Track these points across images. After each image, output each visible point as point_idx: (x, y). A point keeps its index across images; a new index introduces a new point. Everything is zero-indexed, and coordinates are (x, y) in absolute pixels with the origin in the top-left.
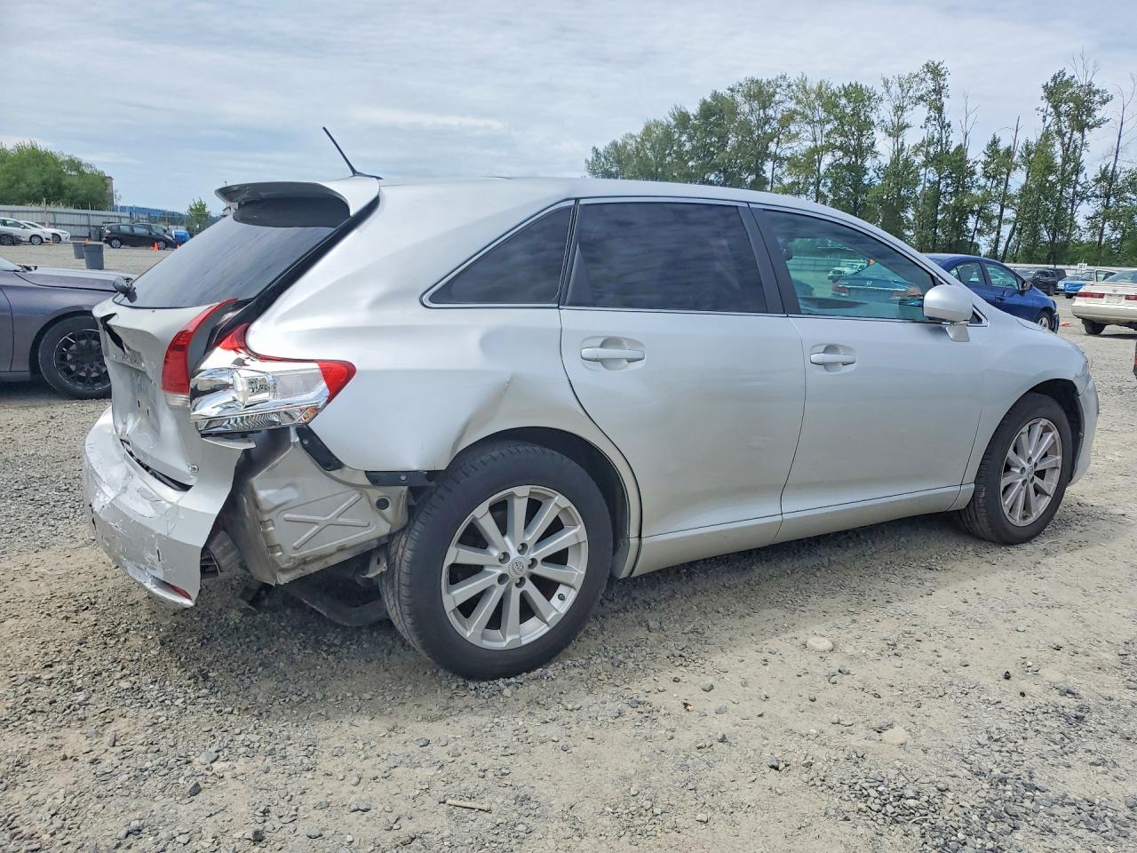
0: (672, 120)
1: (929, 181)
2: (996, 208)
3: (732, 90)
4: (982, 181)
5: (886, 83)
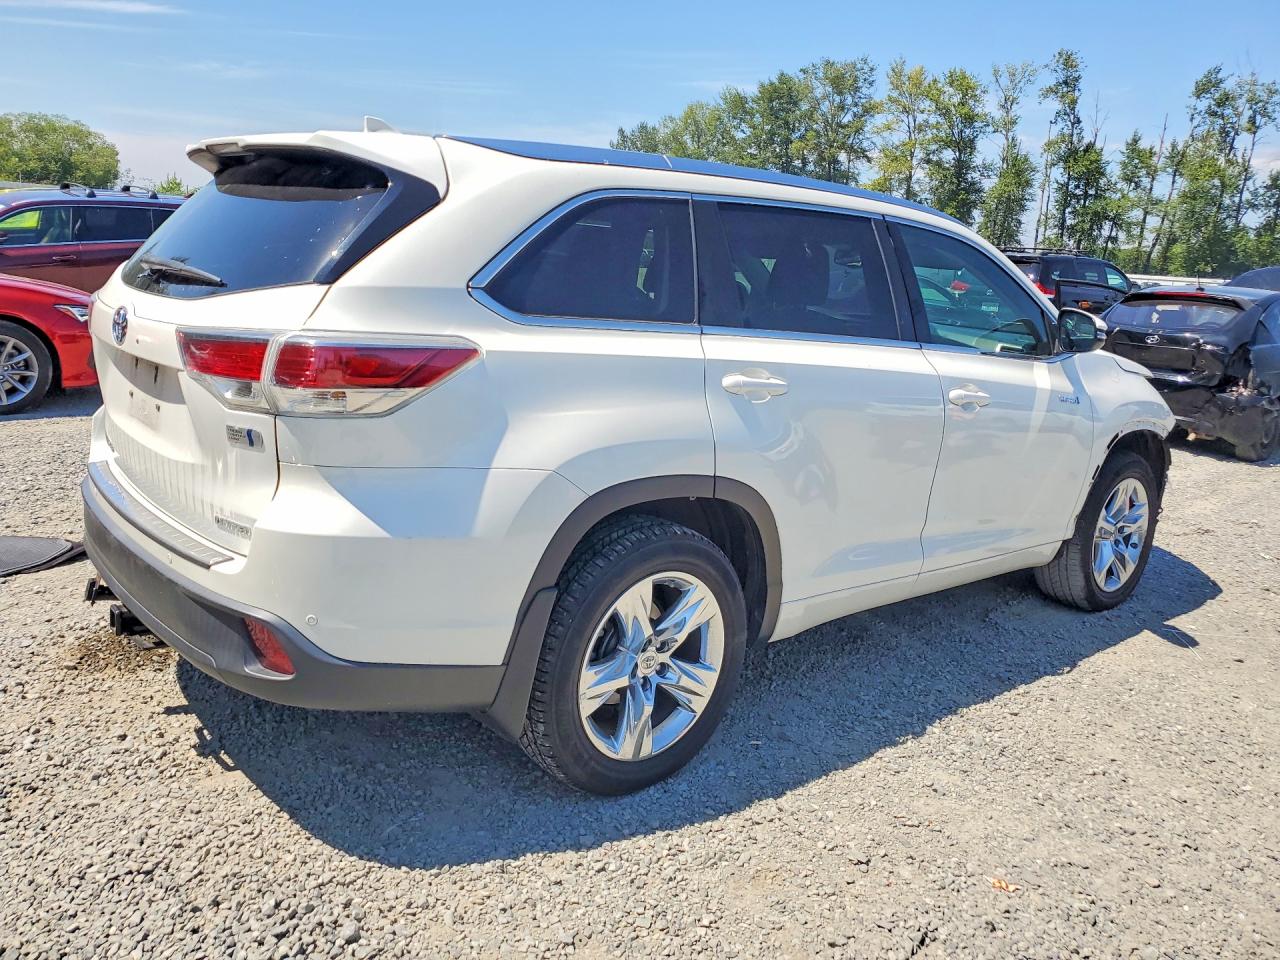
0: (721, 102)
1: (1057, 182)
2: (1136, 214)
3: (804, 71)
4: (1121, 185)
5: (996, 73)
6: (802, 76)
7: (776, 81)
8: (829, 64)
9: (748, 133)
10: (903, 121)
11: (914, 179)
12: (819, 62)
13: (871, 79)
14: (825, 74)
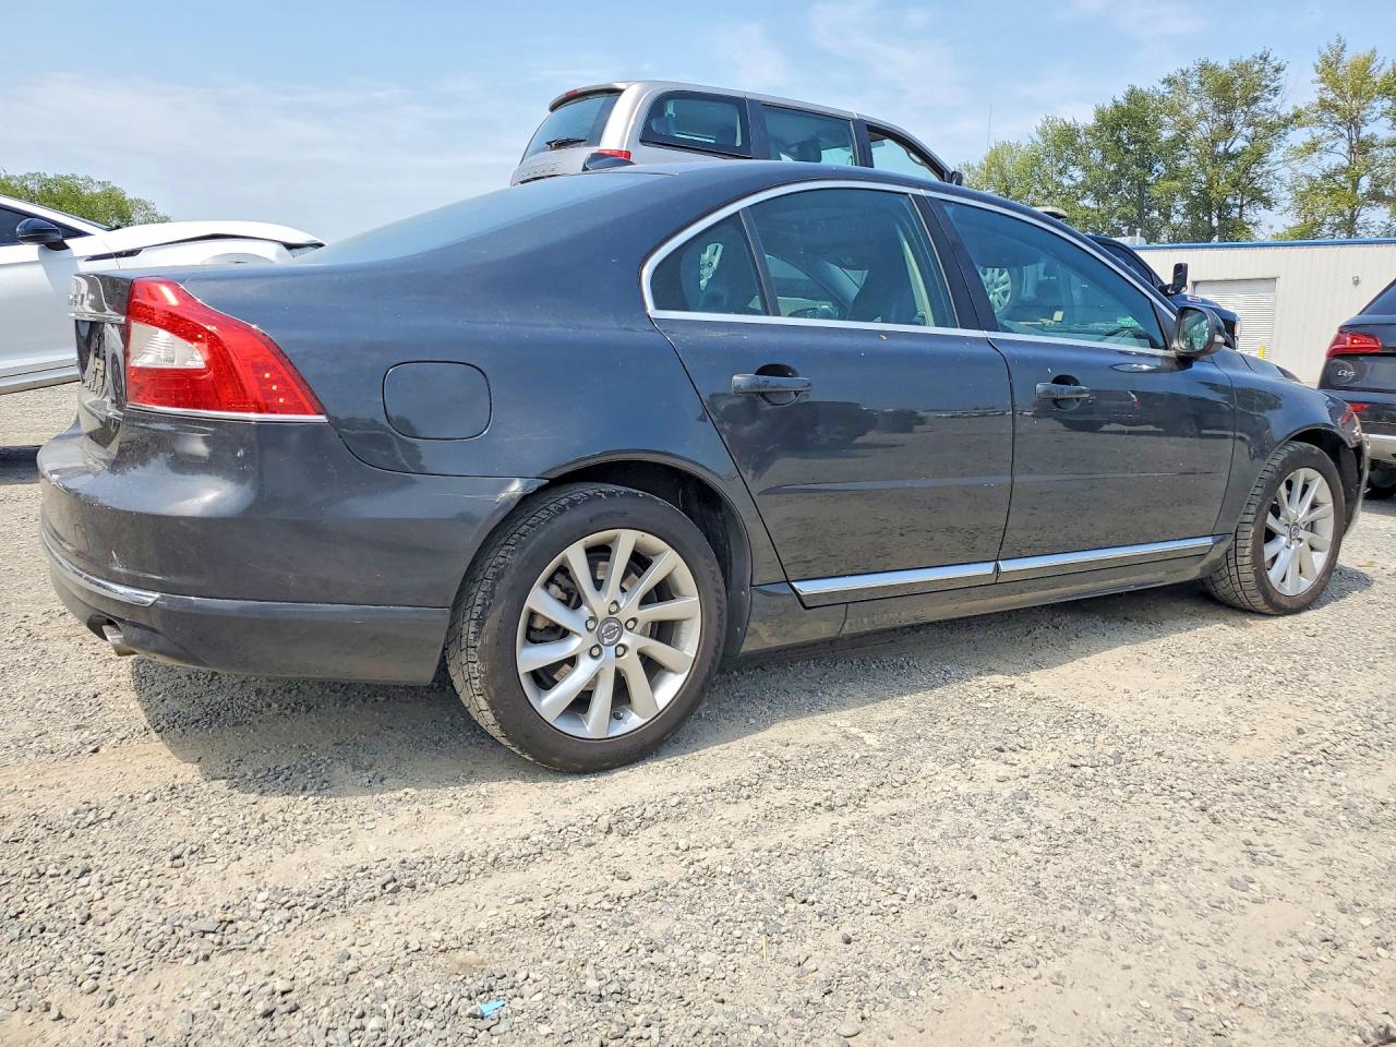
6: (1163, 89)
9: (1080, 179)
10: (1342, 135)
11: (1360, 220)
12: (1193, 67)
13: (1275, 84)
14: (1202, 84)
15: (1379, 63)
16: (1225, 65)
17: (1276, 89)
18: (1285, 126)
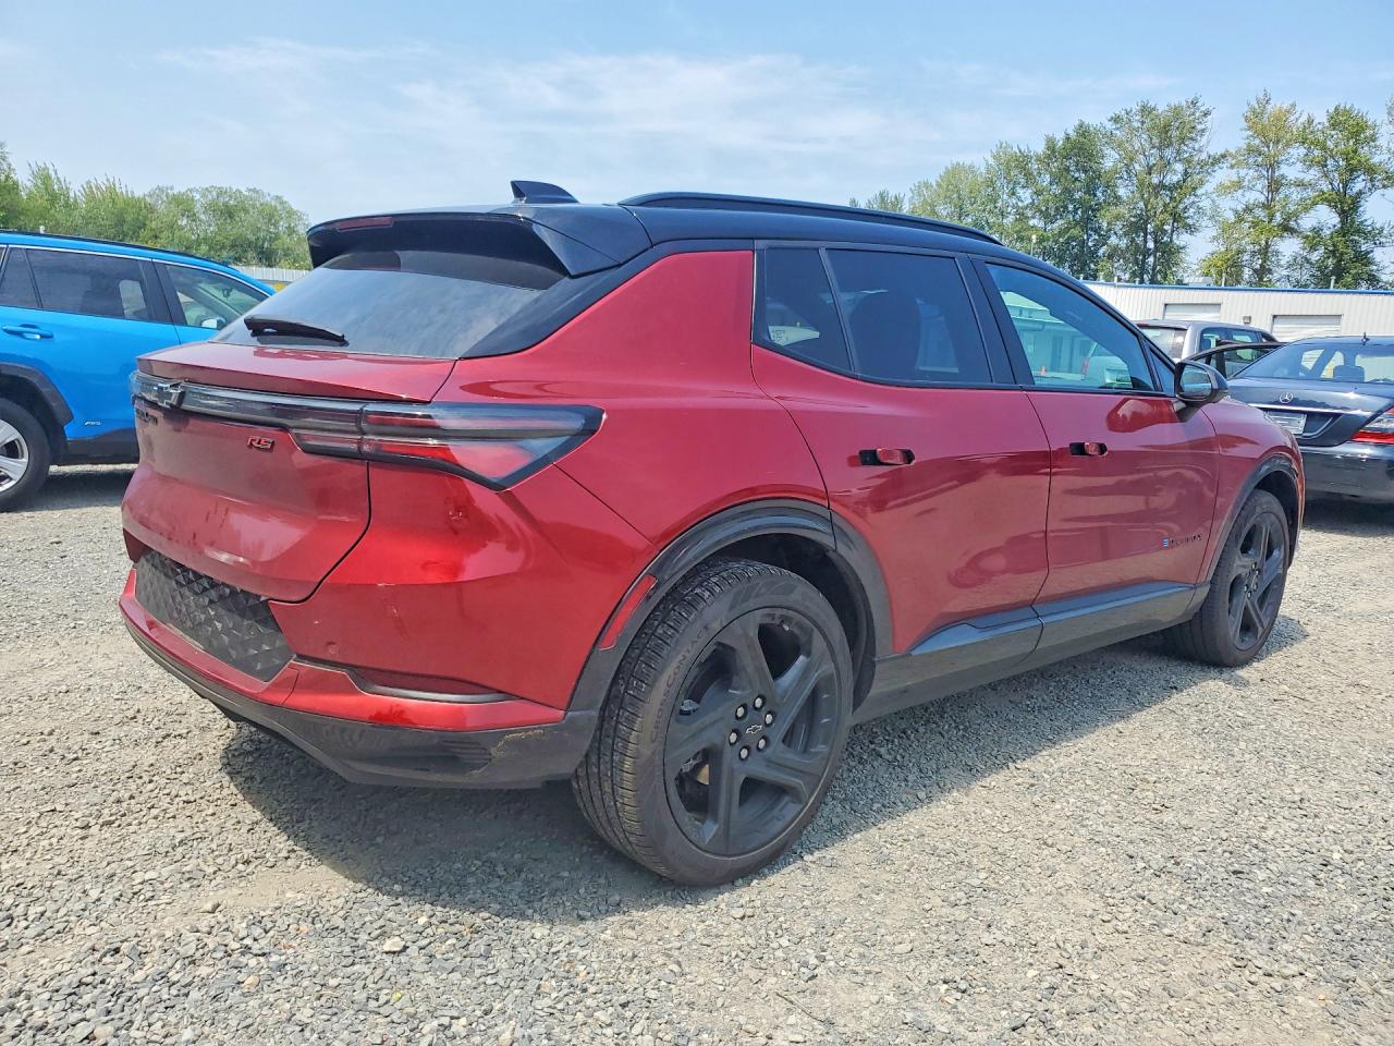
7: (1073, 135)
8: (1146, 110)
9: (1028, 200)
10: (1262, 176)
12: (1136, 108)
13: (1203, 127)
14: (1143, 123)
15: (1297, 115)
16: (1162, 108)
17: (1203, 130)
18: (1213, 164)
